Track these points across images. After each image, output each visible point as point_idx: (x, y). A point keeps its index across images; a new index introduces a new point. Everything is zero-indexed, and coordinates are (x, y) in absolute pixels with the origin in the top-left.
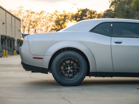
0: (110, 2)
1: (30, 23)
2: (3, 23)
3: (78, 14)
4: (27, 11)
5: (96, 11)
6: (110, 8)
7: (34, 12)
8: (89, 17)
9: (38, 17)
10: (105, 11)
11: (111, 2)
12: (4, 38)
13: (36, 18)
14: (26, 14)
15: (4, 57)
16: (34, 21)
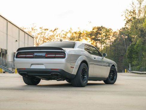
2: (16, 41)
3: (93, 32)
4: (40, 28)
5: (111, 29)
6: (125, 26)
7: (47, 29)
8: (104, 36)
10: (121, 29)
11: (126, 20)
13: (49, 35)
15: (16, 73)
16: (47, 39)
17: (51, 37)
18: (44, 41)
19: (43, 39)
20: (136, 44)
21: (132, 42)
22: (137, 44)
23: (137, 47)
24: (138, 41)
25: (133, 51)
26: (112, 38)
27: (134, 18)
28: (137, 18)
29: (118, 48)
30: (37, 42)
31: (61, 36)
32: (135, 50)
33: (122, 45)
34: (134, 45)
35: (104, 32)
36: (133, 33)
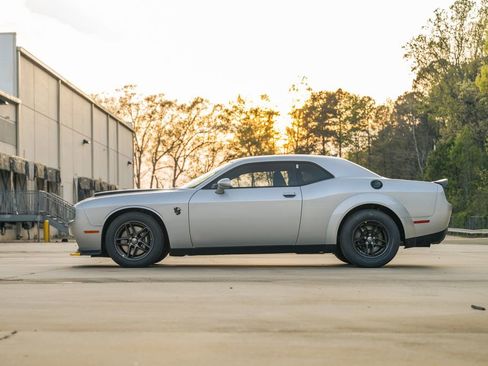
0: (415, 68)
1: (159, 137)
2: (85, 142)
3: (313, 108)
4: (148, 99)
5: (370, 99)
6: (415, 87)
7: (170, 104)
8: (348, 118)
9: (184, 116)
10: (399, 99)
11: (418, 69)
12: (87, 187)
13: (176, 121)
14: (144, 109)
16: (170, 132)
17: (180, 128)
18: (159, 142)
19: (155, 135)
20: (453, 143)
21: (438, 137)
22: (456, 142)
23: (458, 152)
24: (459, 135)
25: (443, 165)
26: (373, 126)
27: (443, 63)
28: (451, 60)
29: (395, 157)
30: (140, 144)
32: (451, 163)
33: (406, 149)
34: (449, 145)
35: (347, 109)
36: (441, 108)
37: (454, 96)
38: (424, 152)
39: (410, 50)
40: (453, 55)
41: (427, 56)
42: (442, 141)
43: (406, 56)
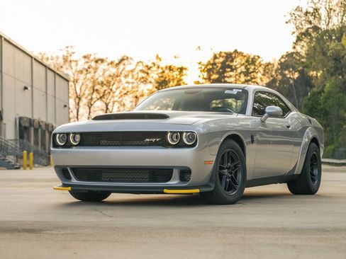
0: (294, 33)
1: (93, 87)
2: (26, 88)
3: (214, 64)
4: (85, 57)
5: (259, 57)
6: (294, 48)
7: (102, 61)
8: (242, 72)
9: (113, 70)
10: (282, 57)
11: (296, 34)
12: (27, 125)
13: (107, 73)
14: (82, 65)
15: (25, 169)
16: (102, 83)
17: (110, 79)
18: (94, 90)
19: (90, 85)
20: (323, 91)
21: (312, 86)
22: (326, 90)
23: (327, 98)
24: (328, 85)
25: (316, 108)
26: (261, 78)
27: (316, 28)
28: (323, 26)
30: (78, 92)
31: (135, 77)
32: (322, 106)
34: (320, 93)
35: (241, 65)
36: (314, 64)
37: (324, 54)
38: (301, 99)
39: (290, 18)
40: (324, 22)
41: (303, 23)
42: (315, 90)
43: (287, 23)
